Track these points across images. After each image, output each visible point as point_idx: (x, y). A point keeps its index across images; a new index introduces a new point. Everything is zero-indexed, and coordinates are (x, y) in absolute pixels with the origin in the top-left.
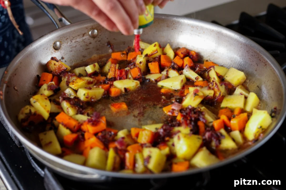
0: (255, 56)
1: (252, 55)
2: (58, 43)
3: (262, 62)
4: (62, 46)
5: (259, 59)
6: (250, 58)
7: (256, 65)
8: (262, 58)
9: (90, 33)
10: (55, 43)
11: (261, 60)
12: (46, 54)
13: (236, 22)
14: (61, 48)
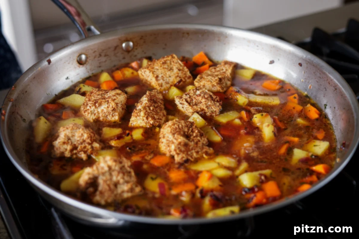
0: (323, 78)
1: (320, 77)
2: (83, 57)
3: (332, 86)
4: (88, 60)
5: (328, 82)
6: (317, 80)
7: (325, 89)
8: (331, 80)
9: (124, 45)
10: (80, 55)
11: (330, 83)
12: (68, 69)
13: (308, 39)
14: (87, 63)
